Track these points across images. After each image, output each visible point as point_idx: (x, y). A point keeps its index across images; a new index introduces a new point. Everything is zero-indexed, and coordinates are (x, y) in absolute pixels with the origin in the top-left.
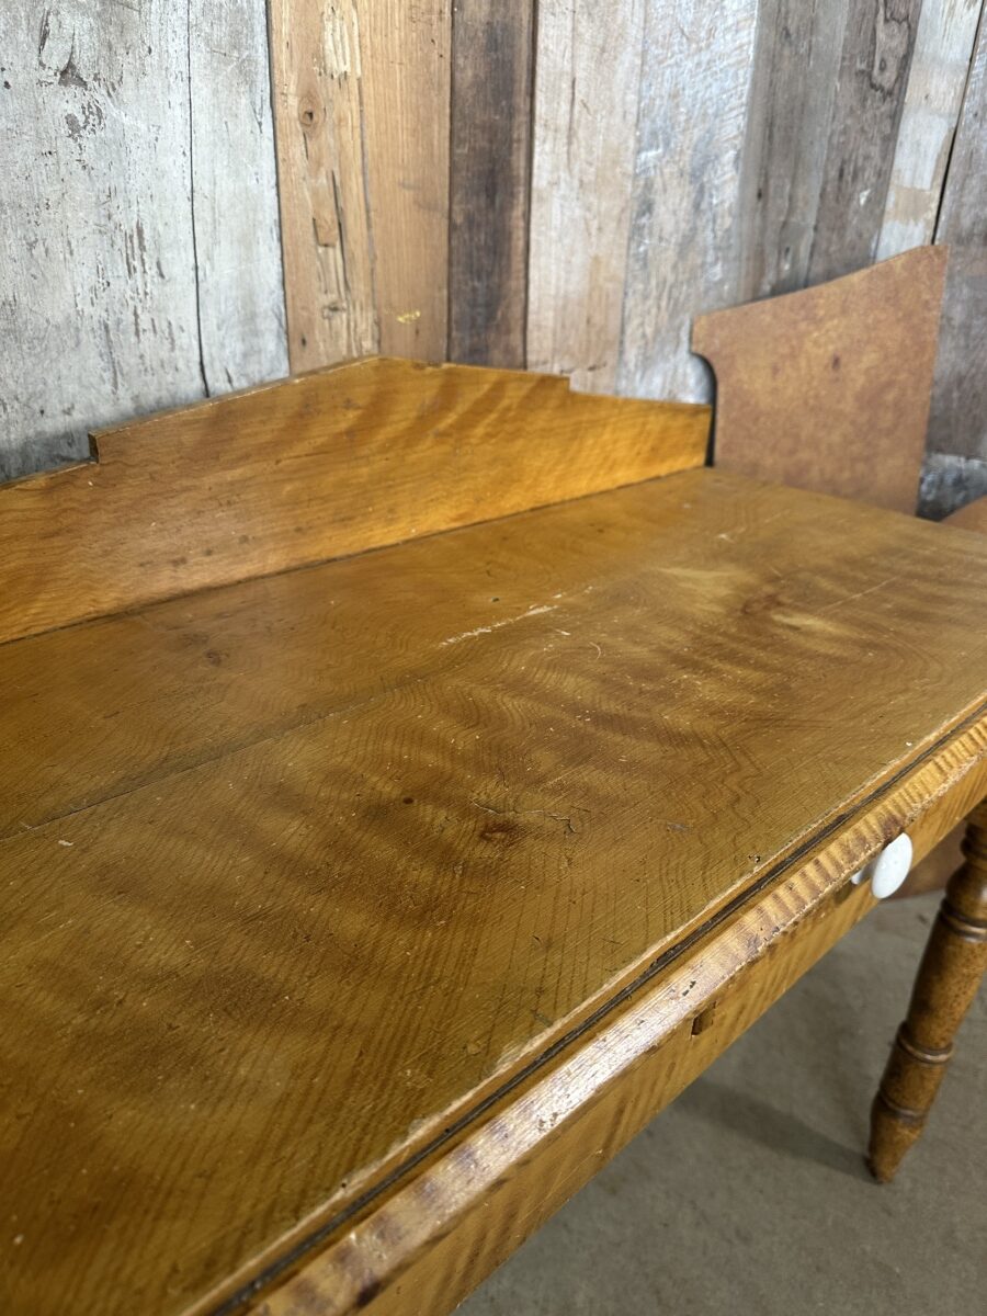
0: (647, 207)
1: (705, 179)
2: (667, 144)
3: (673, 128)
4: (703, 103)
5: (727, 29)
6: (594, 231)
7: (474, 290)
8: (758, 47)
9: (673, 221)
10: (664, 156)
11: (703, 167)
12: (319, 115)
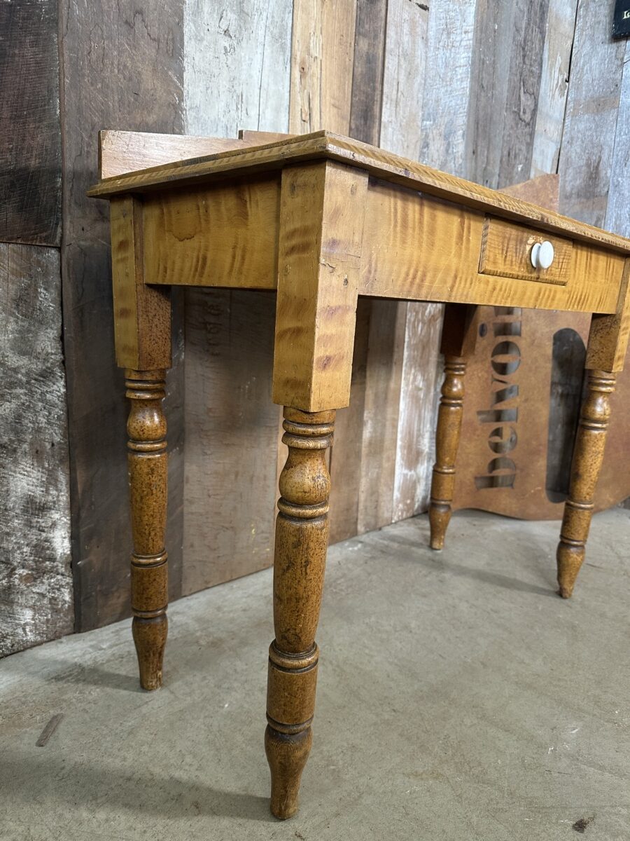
0: (426, 145)
1: (450, 140)
2: (434, 121)
3: (437, 114)
4: (449, 107)
5: (458, 80)
8: (471, 89)
9: (437, 154)
11: (450, 134)
12: (306, 70)
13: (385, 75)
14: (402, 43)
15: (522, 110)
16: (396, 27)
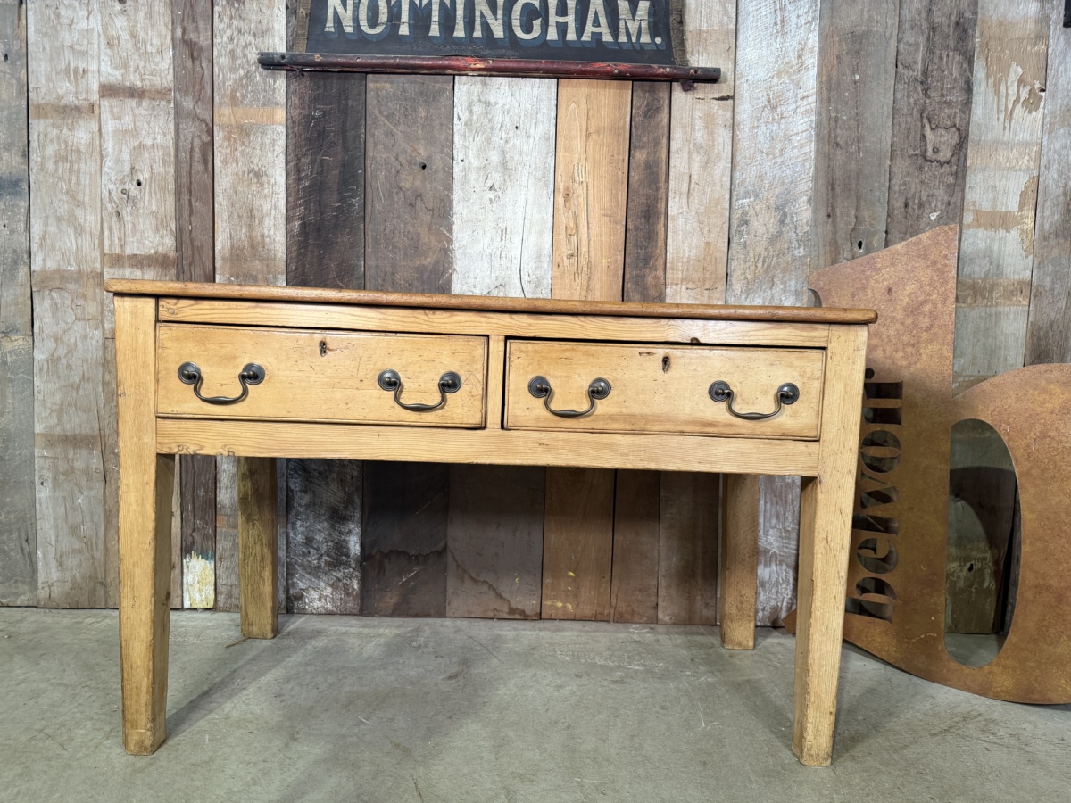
0: (747, 223)
1: (787, 210)
2: (756, 196)
3: (760, 189)
4: (781, 178)
5: (795, 147)
6: (705, 232)
7: (638, 253)
8: (817, 152)
9: (764, 228)
10: (755, 201)
11: (785, 204)
12: (571, 195)
13: (671, 174)
14: (694, 140)
15: (930, 149)
16: (684, 127)
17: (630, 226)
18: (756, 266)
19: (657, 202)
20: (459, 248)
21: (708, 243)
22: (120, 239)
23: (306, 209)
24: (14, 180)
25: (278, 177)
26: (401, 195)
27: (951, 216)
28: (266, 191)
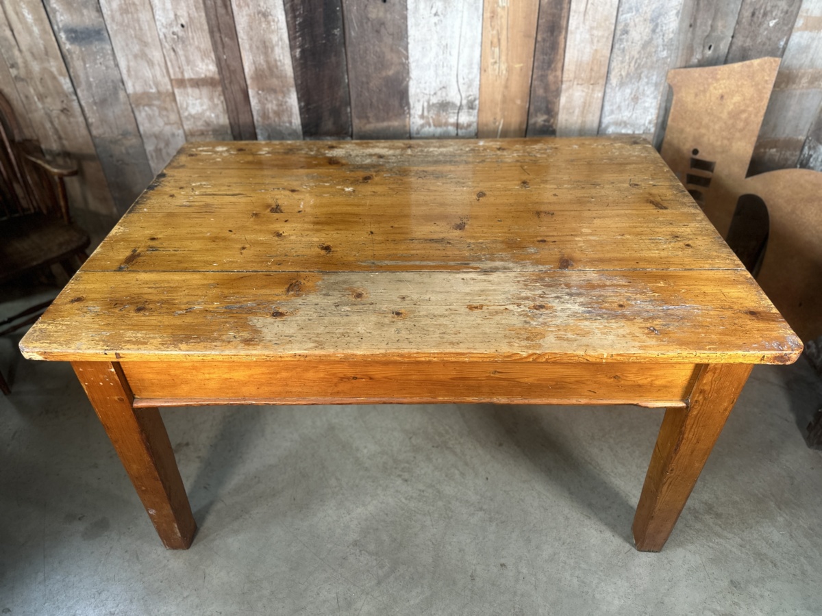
1: (659, 21)
2: (637, 11)
6: (595, 42)
7: (544, 59)
9: (640, 36)
10: (636, 15)
11: (658, 17)
17: (539, 38)
18: (630, 66)
19: (560, 19)
20: (413, 62)
21: (596, 50)
22: (179, 68)
23: (303, 39)
24: (97, 29)
25: (280, 17)
26: (369, 24)
27: (786, 22)
28: (273, 27)
